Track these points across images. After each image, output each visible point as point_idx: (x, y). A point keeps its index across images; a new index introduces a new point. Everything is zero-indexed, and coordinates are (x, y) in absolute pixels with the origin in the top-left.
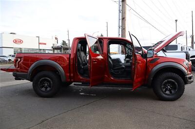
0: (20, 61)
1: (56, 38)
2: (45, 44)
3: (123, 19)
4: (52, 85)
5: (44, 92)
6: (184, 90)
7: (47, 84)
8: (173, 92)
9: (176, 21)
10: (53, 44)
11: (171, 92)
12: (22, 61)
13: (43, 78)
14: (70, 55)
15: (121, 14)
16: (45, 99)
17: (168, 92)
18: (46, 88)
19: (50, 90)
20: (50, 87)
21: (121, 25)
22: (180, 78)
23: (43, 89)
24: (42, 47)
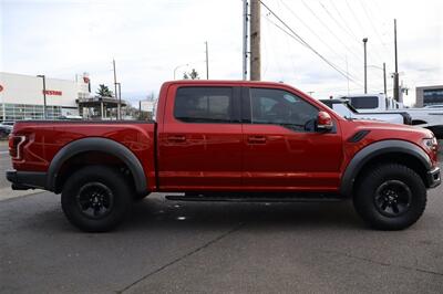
0: (27, 141)
1: (86, 80)
2: (60, 93)
3: (255, 35)
4: (111, 202)
5: (90, 218)
6: (425, 205)
7: (99, 198)
8: (400, 208)
9: (365, 41)
10: (80, 94)
11: (395, 210)
12: (31, 142)
13: (89, 184)
14: (156, 124)
15: (249, 23)
16: (96, 235)
17: (388, 210)
18: (97, 208)
19: (107, 214)
20: (107, 207)
21: (249, 50)
22: (416, 177)
23: (90, 212)
24: (52, 101)
